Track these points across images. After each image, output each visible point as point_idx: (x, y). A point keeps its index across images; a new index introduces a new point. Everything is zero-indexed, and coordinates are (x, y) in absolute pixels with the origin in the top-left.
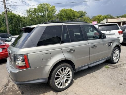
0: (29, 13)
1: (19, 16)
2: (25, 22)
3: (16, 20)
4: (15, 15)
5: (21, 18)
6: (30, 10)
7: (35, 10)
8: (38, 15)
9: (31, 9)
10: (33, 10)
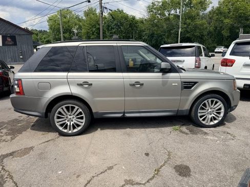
0: (152, 11)
1: (134, 18)
2: (143, 28)
3: (128, 26)
4: (128, 17)
5: (137, 22)
6: (153, 6)
7: (162, 5)
8: (169, 14)
9: (156, 3)
10: (161, 4)
